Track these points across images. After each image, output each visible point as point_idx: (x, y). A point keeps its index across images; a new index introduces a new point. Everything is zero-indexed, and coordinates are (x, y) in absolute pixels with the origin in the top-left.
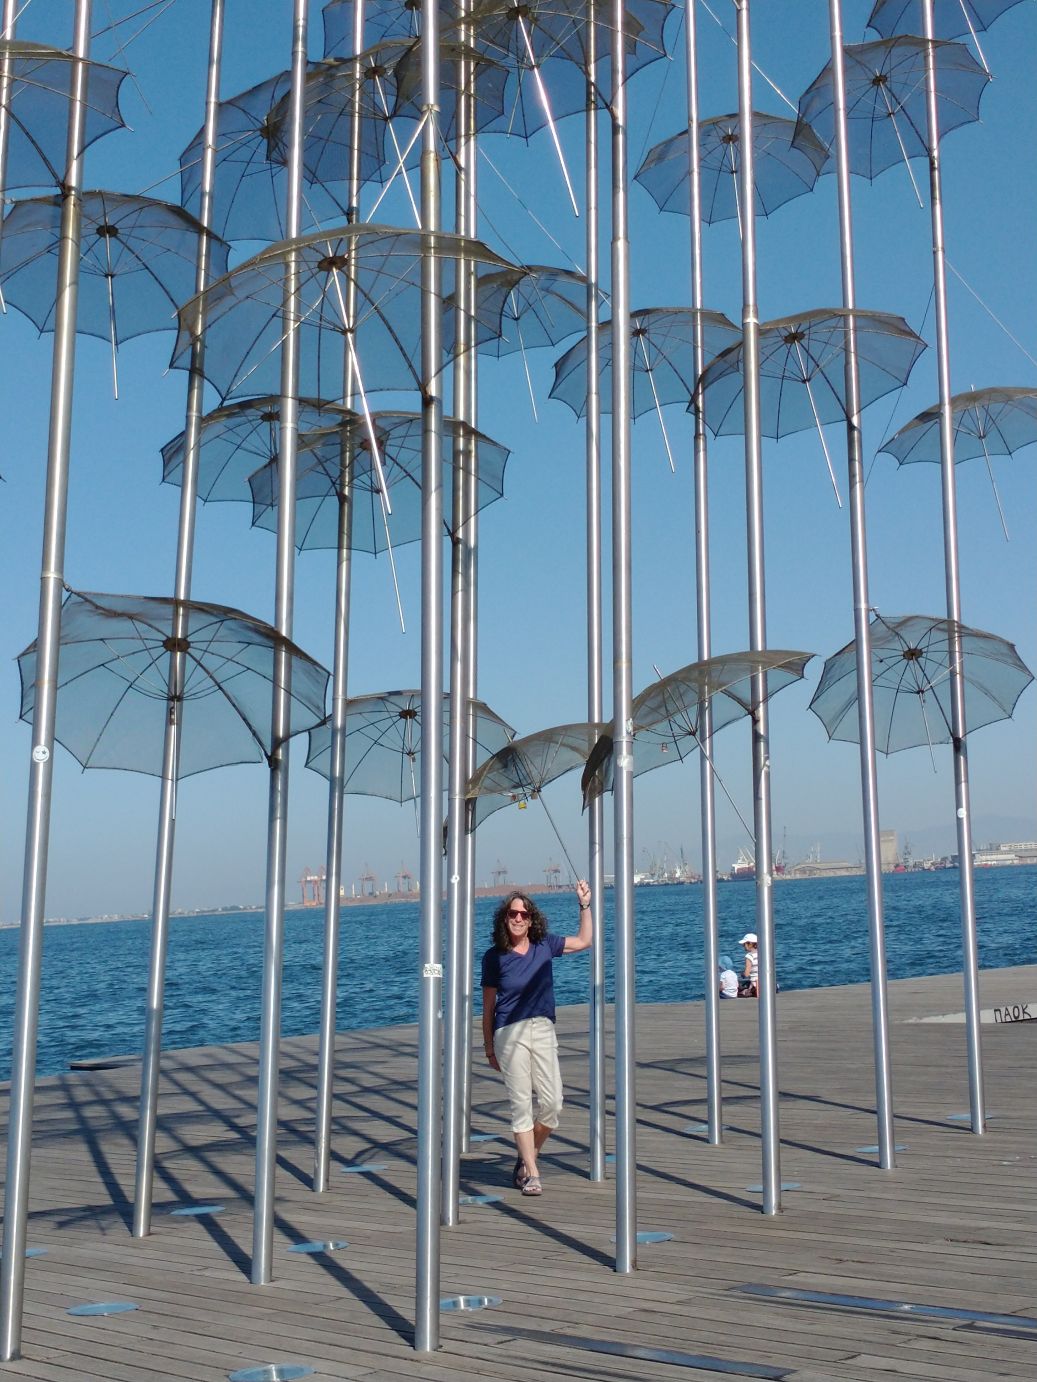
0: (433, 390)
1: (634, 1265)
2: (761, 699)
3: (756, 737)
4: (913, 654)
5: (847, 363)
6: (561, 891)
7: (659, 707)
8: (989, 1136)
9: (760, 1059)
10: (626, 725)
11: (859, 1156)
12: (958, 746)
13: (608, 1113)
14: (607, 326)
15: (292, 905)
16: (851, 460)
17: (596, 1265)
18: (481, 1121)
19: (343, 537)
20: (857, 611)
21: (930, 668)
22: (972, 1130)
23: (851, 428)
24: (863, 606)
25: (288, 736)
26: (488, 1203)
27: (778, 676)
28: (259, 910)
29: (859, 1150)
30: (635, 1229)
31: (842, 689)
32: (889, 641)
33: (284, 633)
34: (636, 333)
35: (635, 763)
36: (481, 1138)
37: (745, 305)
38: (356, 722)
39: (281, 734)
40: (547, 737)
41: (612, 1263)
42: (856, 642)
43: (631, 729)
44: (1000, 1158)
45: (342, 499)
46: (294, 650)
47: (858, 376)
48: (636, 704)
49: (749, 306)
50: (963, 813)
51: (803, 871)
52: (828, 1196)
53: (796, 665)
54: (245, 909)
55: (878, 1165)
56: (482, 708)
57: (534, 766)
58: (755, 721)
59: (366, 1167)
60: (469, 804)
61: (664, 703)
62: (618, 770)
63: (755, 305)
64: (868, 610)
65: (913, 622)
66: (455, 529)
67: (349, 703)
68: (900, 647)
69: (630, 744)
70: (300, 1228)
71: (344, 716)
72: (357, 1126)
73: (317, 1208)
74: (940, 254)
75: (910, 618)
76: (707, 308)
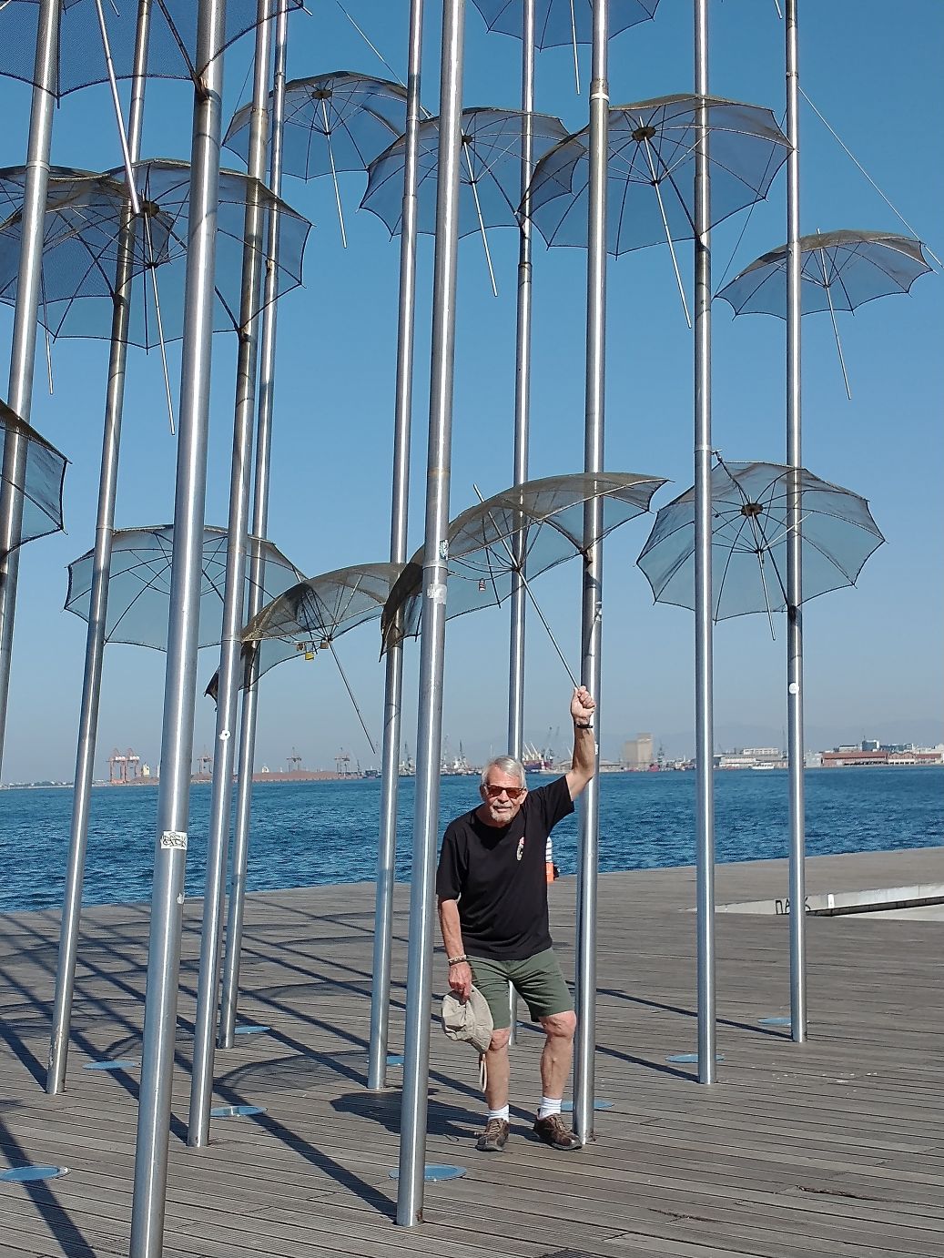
0: (210, 82)
1: (420, 1214)
2: (595, 536)
3: (587, 577)
4: (752, 510)
5: (698, 175)
6: (349, 777)
7: (478, 532)
8: (812, 1046)
10: (440, 547)
11: (671, 1065)
12: (793, 615)
13: (393, 1003)
15: (99, 782)
16: (698, 284)
17: (374, 1213)
18: (252, 1008)
20: (698, 453)
21: (770, 527)
22: (792, 1037)
23: (699, 247)
24: (705, 447)
25: (17, 545)
26: (251, 1116)
27: (616, 506)
28: (70, 786)
29: (672, 1058)
30: (423, 1160)
31: (677, 542)
32: (728, 493)
33: (19, 412)
34: (465, 139)
35: (449, 596)
36: (248, 1030)
37: (594, 79)
39: (10, 540)
40: (341, 578)
41: (391, 1210)
42: (697, 488)
43: (446, 553)
44: (835, 1075)
45: (118, 300)
47: (709, 190)
48: (453, 530)
49: (598, 80)
50: (795, 688)
52: (646, 1119)
53: (636, 492)
54: (56, 784)
55: (696, 1079)
56: (270, 549)
57: (328, 605)
58: (587, 562)
59: (118, 1063)
61: (483, 530)
62: (428, 602)
63: (606, 79)
64: (710, 453)
65: (757, 470)
66: (244, 323)
67: (116, 536)
68: (739, 501)
69: (447, 573)
70: (24, 1145)
71: (109, 552)
72: (121, 1011)
73: (48, 1118)
74: (794, 79)
75: (756, 465)
76: (542, 111)
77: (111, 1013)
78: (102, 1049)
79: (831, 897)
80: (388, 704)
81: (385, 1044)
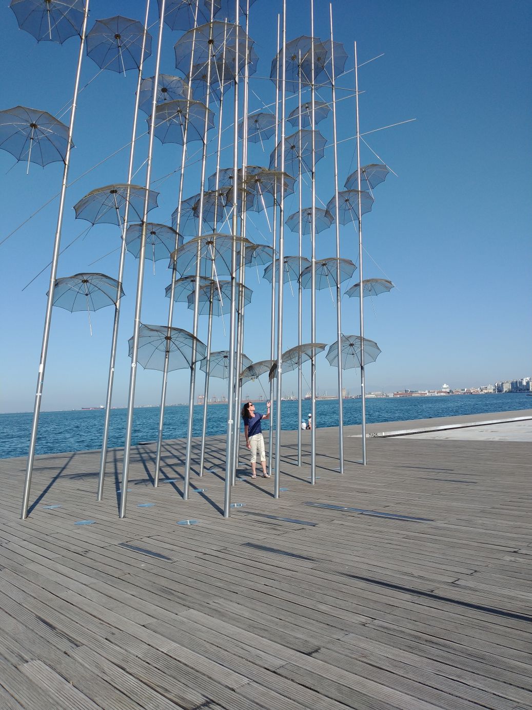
0: (234, 276)
1: (279, 496)
2: (314, 355)
3: (312, 365)
4: (351, 345)
5: (337, 272)
6: (262, 402)
7: (289, 356)
8: (367, 466)
9: (311, 445)
10: (280, 361)
11: (335, 470)
12: (362, 368)
14: (278, 260)
15: (196, 404)
16: (338, 296)
17: (270, 496)
18: (242, 460)
19: (210, 312)
20: (338, 334)
21: (356, 348)
22: (363, 464)
23: (338, 288)
24: (340, 332)
25: (196, 362)
26: (243, 480)
27: (318, 350)
30: (279, 488)
31: (334, 353)
32: (346, 341)
33: (195, 336)
34: (285, 262)
35: (282, 370)
36: (241, 464)
37: (312, 256)
38: (213, 358)
39: (194, 361)
40: (260, 363)
41: (273, 496)
42: (338, 341)
44: (370, 471)
45: (210, 302)
46: (197, 340)
47: (340, 275)
48: (283, 356)
50: (363, 385)
51: (322, 398)
52: (327, 480)
53: (323, 347)
55: (340, 473)
56: (244, 356)
57: (257, 371)
58: (312, 361)
59: (212, 471)
60: (241, 380)
62: (278, 372)
64: (341, 334)
66: (239, 311)
67: (211, 354)
68: (348, 343)
69: (281, 366)
70: (196, 486)
71: (210, 357)
72: (210, 460)
73: (200, 481)
74: (361, 245)
75: (351, 336)
76: (303, 256)
77: (207, 460)
78: (208, 468)
79: (383, 433)
80: (271, 390)
81: (272, 466)
